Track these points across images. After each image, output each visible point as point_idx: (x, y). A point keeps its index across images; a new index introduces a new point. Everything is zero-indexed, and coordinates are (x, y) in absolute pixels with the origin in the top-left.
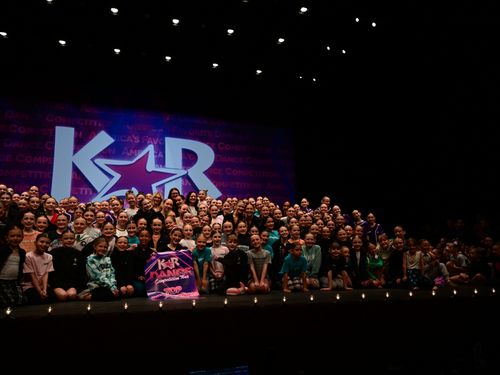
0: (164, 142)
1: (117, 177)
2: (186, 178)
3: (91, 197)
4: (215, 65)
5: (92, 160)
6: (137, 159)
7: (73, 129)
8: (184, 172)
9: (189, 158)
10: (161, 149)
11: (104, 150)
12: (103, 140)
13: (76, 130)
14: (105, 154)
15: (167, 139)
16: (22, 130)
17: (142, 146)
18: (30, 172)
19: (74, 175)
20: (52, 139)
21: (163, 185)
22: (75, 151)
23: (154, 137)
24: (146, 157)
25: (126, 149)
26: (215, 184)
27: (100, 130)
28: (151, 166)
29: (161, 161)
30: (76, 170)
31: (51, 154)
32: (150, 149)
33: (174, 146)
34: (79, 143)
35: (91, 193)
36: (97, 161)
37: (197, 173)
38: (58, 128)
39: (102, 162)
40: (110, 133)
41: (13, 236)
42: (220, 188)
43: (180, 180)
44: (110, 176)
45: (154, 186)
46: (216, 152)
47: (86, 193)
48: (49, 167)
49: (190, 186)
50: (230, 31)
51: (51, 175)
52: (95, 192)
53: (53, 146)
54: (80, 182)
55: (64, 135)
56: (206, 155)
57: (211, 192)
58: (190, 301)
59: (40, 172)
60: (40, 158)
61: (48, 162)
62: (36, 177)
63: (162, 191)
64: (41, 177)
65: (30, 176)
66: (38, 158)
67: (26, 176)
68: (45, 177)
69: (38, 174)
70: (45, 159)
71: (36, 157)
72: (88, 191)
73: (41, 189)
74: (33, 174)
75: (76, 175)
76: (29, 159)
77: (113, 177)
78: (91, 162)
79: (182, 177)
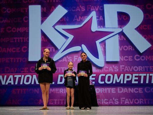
0: (103, 8)
1: (71, 37)
2: (122, 34)
3: (52, 53)
5: (54, 26)
7: (40, 6)
8: (120, 30)
9: (123, 19)
10: (101, 14)
11: (61, 19)
12: (60, 11)
13: (42, 7)
14: (62, 21)
16: (9, 11)
17: (87, 13)
18: (16, 38)
19: (42, 39)
20: (27, 14)
22: (42, 21)
23: (95, 5)
24: (90, 21)
25: (76, 16)
26: (145, 37)
27: (55, 6)
28: (95, 27)
29: (102, 23)
30: (43, 34)
31: (27, 25)
32: (93, 14)
34: (45, 15)
35: (54, 50)
36: (57, 27)
37: (130, 30)
39: (60, 28)
40: (65, 6)
42: (150, 41)
43: (117, 36)
44: (66, 37)
45: (98, 42)
46: (145, 11)
51: (28, 40)
52: (57, 49)
53: (28, 19)
55: (35, 11)
59: (21, 38)
60: (21, 28)
61: (26, 31)
62: (19, 41)
63: (104, 46)
64: (22, 41)
65: (16, 41)
66: (19, 28)
67: (13, 42)
68: (25, 41)
69: (20, 39)
70: (24, 29)
71: (18, 28)
72: (52, 49)
73: (22, 49)
74: (17, 40)
75: (44, 38)
76: (14, 30)
77: (68, 38)
78: (53, 28)
79: (119, 34)
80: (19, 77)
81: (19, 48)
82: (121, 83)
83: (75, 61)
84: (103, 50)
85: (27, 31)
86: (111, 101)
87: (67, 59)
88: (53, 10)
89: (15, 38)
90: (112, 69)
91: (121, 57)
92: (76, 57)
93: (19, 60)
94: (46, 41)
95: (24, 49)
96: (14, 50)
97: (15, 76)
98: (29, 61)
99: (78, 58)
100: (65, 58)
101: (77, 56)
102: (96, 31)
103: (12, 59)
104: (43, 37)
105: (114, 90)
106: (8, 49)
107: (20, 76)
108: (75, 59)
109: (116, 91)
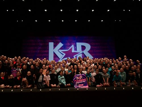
0: (76, 44)
1: (65, 54)
2: (83, 53)
3: (58, 60)
4: (89, 21)
5: (58, 50)
6: (70, 49)
7: (53, 43)
9: (83, 48)
10: (75, 46)
11: (61, 48)
12: (60, 45)
13: (54, 43)
14: (61, 49)
15: (77, 43)
16: (41, 44)
17: (70, 46)
18: (44, 55)
19: (54, 55)
20: (48, 46)
22: (54, 48)
23: (73, 43)
24: (72, 49)
25: (66, 47)
26: (91, 55)
27: (59, 43)
28: (73, 51)
29: (76, 49)
30: (54, 53)
31: (48, 50)
32: (73, 46)
33: (79, 45)
34: (55, 46)
36: (59, 51)
38: (49, 43)
39: (61, 51)
40: (62, 43)
41: (41, 71)
42: (93, 56)
44: (63, 54)
45: (74, 56)
46: (91, 45)
48: (48, 53)
49: (84, 56)
50: (93, 10)
54: (55, 56)
55: (51, 44)
56: (88, 47)
57: (90, 57)
58: (86, 88)
79: (82, 53)
88: (58, 44)
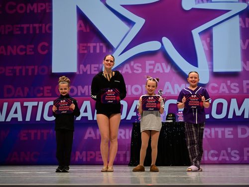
8: (243, 6)
21: (210, 28)
35: (104, 50)
43: (237, 18)
47: (98, 51)
51: (51, 28)
52: (110, 48)
59: (37, 25)
60: (35, 5)
61: (45, 10)
62: (31, 32)
63: (208, 39)
64: (38, 32)
65: (25, 32)
66: (32, 5)
67: (19, 33)
68: (43, 32)
69: (34, 28)
70: (42, 6)
71: (30, 4)
72: (101, 47)
73: (39, 49)
74: (28, 28)
75: (83, 25)
76: (21, 8)
77: (134, 23)
78: (102, 4)
80: (33, 107)
81: (33, 46)
82: (245, 117)
83: (147, 71)
84: (207, 49)
85: (47, 11)
86: (224, 155)
87: (132, 68)
89: (22, 26)
90: (225, 87)
91: (246, 64)
92: (150, 65)
93: (33, 71)
94: (88, 30)
95: (43, 48)
96: (22, 50)
97: (25, 104)
98: (53, 72)
99: (154, 65)
100: (127, 65)
101: (153, 62)
102: (193, 9)
103: (18, 68)
104: (81, 22)
105: (230, 133)
106: (9, 48)
107: (35, 104)
108: (148, 68)
109: (235, 133)
